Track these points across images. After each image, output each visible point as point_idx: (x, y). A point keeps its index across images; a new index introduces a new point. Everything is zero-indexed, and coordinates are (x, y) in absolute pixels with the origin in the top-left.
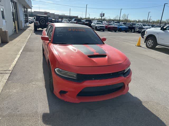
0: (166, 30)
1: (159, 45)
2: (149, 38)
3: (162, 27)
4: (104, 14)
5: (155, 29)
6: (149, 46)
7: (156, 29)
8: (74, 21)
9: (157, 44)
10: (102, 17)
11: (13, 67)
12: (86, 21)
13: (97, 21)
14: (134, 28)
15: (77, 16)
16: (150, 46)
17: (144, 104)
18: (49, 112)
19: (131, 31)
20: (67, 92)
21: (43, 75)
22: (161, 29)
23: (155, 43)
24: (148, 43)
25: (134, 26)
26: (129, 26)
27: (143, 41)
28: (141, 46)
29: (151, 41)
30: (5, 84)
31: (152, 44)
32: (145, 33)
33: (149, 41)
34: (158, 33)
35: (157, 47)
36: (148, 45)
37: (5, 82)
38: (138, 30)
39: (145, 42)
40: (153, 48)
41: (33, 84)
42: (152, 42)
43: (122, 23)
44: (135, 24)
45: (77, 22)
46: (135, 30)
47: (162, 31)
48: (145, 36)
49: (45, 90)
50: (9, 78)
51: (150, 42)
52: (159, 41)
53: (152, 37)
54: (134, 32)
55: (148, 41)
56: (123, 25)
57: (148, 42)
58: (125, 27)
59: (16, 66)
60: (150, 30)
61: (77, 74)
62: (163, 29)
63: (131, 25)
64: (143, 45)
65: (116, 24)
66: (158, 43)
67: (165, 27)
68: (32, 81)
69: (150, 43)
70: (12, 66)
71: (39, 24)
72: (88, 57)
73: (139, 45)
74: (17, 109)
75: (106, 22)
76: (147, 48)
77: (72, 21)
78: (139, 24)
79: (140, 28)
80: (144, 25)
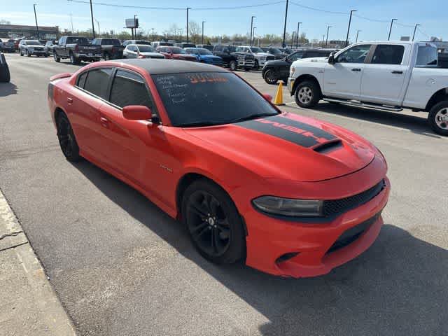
0: (338, 64)
1: (325, 97)
2: (302, 84)
3: (331, 55)
5: (312, 61)
6: (304, 101)
7: (316, 61)
8: (68, 42)
9: (322, 97)
11: (14, 221)
12: (102, 44)
13: (137, 43)
14: (234, 59)
15: (54, 26)
16: (306, 102)
18: (266, 320)
19: (229, 66)
20: (297, 253)
21: (141, 224)
22: (330, 62)
23: (318, 94)
24: (299, 96)
25: (233, 53)
26: (222, 53)
27: (286, 91)
28: (284, 105)
29: (308, 90)
30: (51, 284)
31: (310, 98)
32: (291, 72)
33: (303, 91)
34: (321, 71)
35: (321, 102)
36: (301, 100)
37: (43, 276)
38: (244, 62)
39: (292, 94)
40: (313, 105)
41: (143, 258)
42: (310, 91)
43: (199, 47)
44: (233, 49)
45: (76, 46)
46: (236, 63)
47: (331, 66)
48: (290, 78)
49: (194, 265)
50: (39, 259)
51: (306, 94)
52: (325, 90)
53: (308, 81)
55: (301, 90)
56: (207, 51)
57: (300, 93)
58: (213, 56)
59: (18, 215)
61: (324, 201)
62: (333, 61)
63: (225, 51)
64: (290, 100)
65: (185, 49)
66: (324, 94)
67: (336, 56)
69: (304, 95)
70: (6, 218)
73: (280, 103)
75: (161, 44)
76: (299, 107)
77: (60, 43)
78: (242, 48)
79: (249, 58)
80: (255, 51)
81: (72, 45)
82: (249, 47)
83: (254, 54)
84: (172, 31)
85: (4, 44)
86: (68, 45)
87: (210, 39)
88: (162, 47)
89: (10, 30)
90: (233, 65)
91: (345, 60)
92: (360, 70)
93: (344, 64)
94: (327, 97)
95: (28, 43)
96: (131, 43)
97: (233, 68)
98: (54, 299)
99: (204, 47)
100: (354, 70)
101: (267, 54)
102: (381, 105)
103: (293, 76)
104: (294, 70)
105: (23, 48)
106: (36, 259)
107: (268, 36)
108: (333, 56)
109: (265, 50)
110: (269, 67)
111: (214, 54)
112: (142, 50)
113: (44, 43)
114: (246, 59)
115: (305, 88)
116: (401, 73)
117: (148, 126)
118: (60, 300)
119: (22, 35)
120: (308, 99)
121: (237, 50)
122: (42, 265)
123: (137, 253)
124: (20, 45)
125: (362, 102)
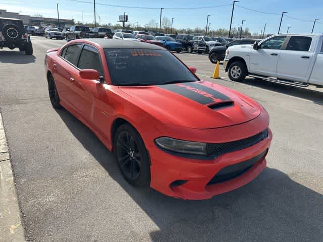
0: (261, 49)
1: (250, 74)
2: (234, 63)
3: (255, 43)
4: (127, 16)
5: (242, 47)
6: (234, 76)
7: (245, 47)
8: (76, 30)
9: (248, 73)
10: (123, 22)
11: (5, 145)
12: (99, 32)
13: (123, 32)
14: (191, 45)
15: (71, 19)
16: (236, 77)
17: (293, 178)
19: (187, 50)
20: (187, 181)
22: (254, 48)
23: (245, 71)
24: (231, 72)
25: (191, 41)
26: (182, 40)
27: (222, 68)
28: (220, 78)
29: (238, 68)
30: (16, 188)
31: (239, 74)
32: (226, 54)
33: (234, 69)
34: (248, 54)
35: (247, 77)
36: (232, 75)
37: (12, 182)
38: (198, 48)
39: (226, 71)
40: (241, 80)
41: (83, 176)
42: (239, 69)
44: (191, 38)
45: (81, 32)
46: (192, 48)
47: (255, 51)
48: (225, 59)
50: (13, 171)
51: (236, 71)
52: (251, 68)
53: (238, 61)
54: (191, 53)
55: (233, 68)
56: (172, 38)
57: (232, 70)
58: (175, 42)
59: (9, 141)
60: (234, 50)
61: (207, 143)
62: (257, 47)
63: (185, 39)
64: (224, 75)
65: (156, 37)
66: (249, 71)
67: (259, 44)
68: (73, 170)
71: (3, 38)
72: (211, 109)
73: (217, 77)
74: (89, 237)
75: (140, 33)
76: (231, 81)
77: (71, 30)
78: (198, 37)
79: (201, 45)
80: (207, 39)
81: (78, 32)
82: (202, 37)
83: (206, 42)
84: (150, 24)
85: (36, 30)
86: (76, 32)
87: (178, 31)
88: (140, 35)
89: (42, 21)
90: (189, 49)
91: (266, 47)
92: (277, 54)
93: (265, 50)
94: (252, 74)
95: (50, 30)
96: (119, 31)
97: (189, 51)
98: (15, 199)
99: (171, 36)
100: (272, 54)
101: (216, 42)
102: (293, 82)
103: (228, 57)
104: (228, 53)
105: (47, 33)
106: (11, 171)
107: (221, 30)
108: (257, 44)
109: (214, 40)
110: (214, 51)
111: (177, 41)
112: (125, 36)
113: (61, 30)
114: (199, 45)
115: (236, 67)
116: (308, 58)
117: (97, 84)
118: (18, 199)
119: (50, 25)
120: (238, 75)
121: (194, 38)
122: (14, 175)
123: (80, 173)
124: (46, 31)
125: (278, 79)
